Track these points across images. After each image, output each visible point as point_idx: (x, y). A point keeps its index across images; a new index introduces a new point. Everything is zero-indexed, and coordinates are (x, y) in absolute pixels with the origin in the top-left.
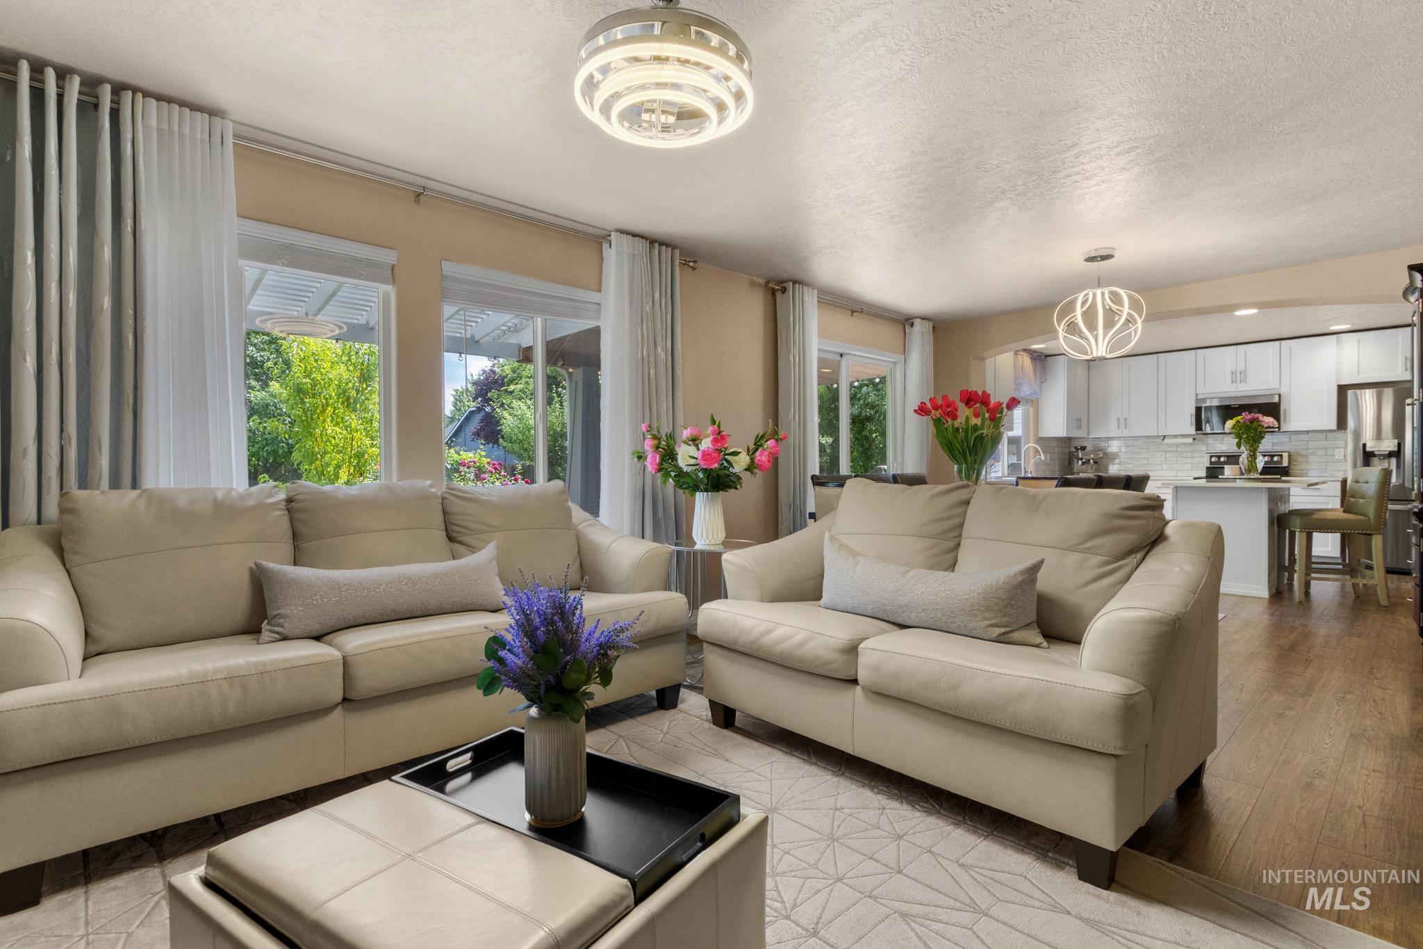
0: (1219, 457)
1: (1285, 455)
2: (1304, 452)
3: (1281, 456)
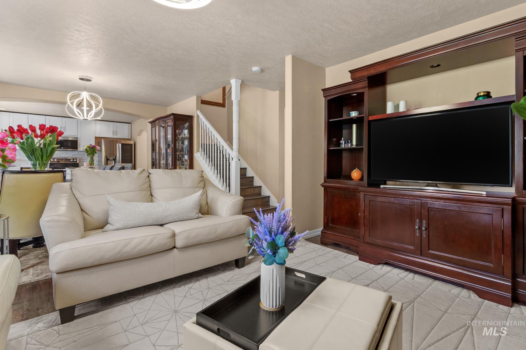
1: (78, 159)
3: (76, 159)
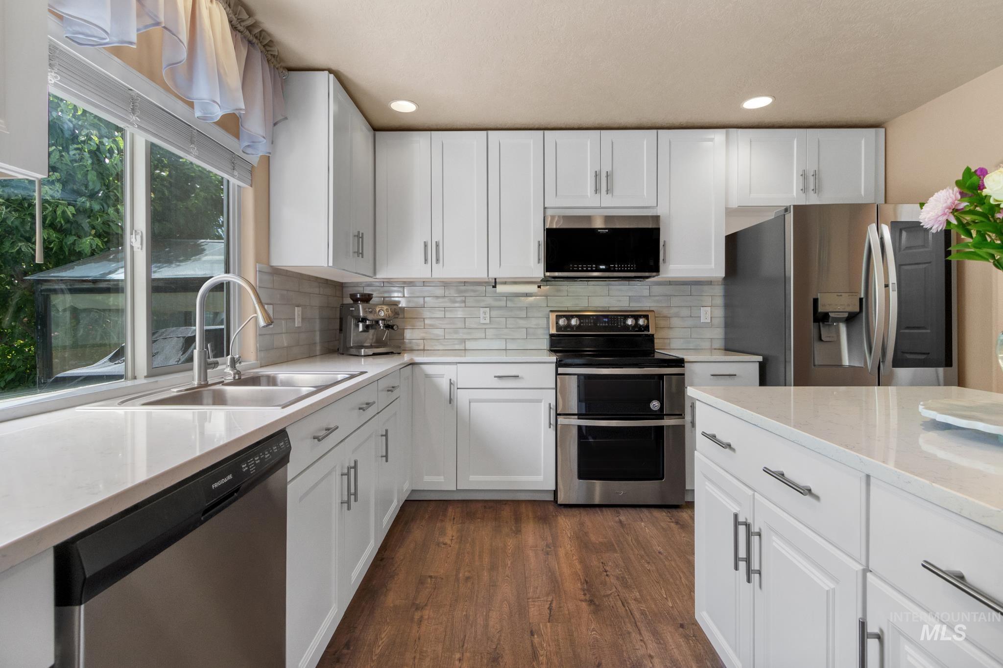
0: (569, 317)
1: (651, 316)
2: (665, 312)
3: (646, 317)
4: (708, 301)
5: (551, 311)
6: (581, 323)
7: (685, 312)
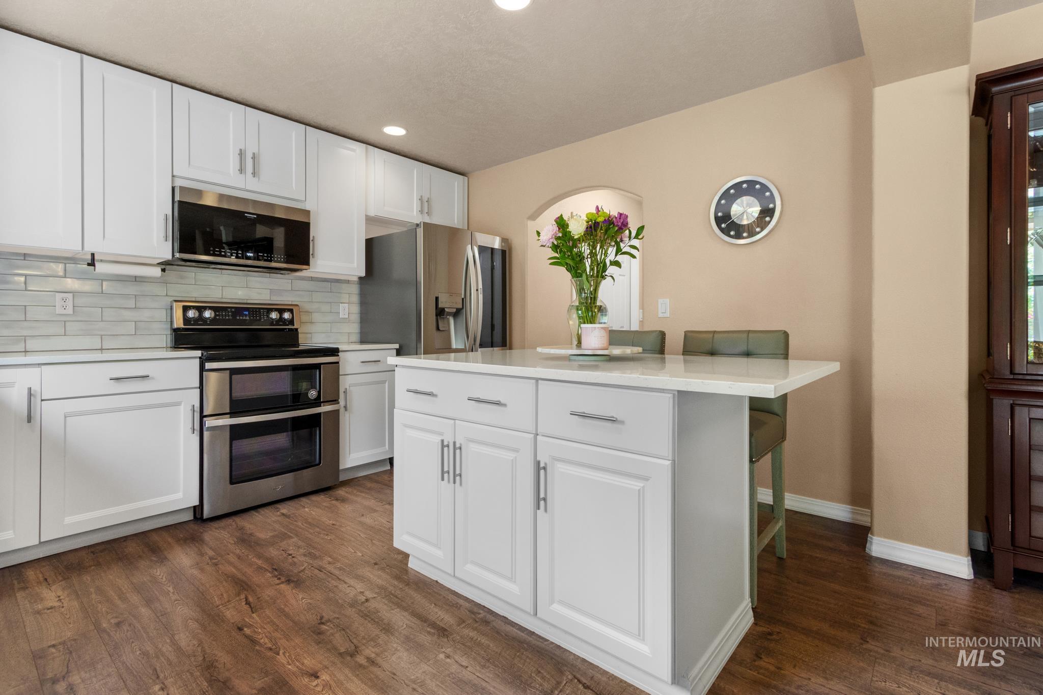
0: (200, 309)
1: (296, 311)
3: (291, 311)
4: (345, 298)
5: (176, 301)
6: (216, 315)
7: (325, 308)
